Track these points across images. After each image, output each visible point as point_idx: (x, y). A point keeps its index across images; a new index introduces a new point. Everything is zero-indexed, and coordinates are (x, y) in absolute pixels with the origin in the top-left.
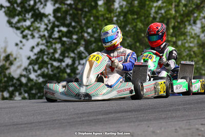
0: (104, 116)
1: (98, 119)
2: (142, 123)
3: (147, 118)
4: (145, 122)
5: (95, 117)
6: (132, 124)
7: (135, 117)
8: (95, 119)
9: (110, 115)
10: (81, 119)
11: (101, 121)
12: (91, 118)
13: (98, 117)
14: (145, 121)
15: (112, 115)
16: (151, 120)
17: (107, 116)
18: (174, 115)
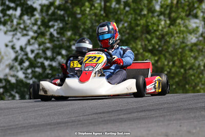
0: (125, 117)
1: (122, 119)
2: (171, 122)
3: (174, 117)
4: (175, 122)
5: (117, 117)
6: (161, 123)
7: (161, 116)
8: (118, 119)
9: (132, 114)
10: (103, 119)
11: (125, 121)
12: (112, 118)
13: (122, 117)
14: (174, 120)
15: (135, 115)
16: (180, 119)
17: (129, 116)
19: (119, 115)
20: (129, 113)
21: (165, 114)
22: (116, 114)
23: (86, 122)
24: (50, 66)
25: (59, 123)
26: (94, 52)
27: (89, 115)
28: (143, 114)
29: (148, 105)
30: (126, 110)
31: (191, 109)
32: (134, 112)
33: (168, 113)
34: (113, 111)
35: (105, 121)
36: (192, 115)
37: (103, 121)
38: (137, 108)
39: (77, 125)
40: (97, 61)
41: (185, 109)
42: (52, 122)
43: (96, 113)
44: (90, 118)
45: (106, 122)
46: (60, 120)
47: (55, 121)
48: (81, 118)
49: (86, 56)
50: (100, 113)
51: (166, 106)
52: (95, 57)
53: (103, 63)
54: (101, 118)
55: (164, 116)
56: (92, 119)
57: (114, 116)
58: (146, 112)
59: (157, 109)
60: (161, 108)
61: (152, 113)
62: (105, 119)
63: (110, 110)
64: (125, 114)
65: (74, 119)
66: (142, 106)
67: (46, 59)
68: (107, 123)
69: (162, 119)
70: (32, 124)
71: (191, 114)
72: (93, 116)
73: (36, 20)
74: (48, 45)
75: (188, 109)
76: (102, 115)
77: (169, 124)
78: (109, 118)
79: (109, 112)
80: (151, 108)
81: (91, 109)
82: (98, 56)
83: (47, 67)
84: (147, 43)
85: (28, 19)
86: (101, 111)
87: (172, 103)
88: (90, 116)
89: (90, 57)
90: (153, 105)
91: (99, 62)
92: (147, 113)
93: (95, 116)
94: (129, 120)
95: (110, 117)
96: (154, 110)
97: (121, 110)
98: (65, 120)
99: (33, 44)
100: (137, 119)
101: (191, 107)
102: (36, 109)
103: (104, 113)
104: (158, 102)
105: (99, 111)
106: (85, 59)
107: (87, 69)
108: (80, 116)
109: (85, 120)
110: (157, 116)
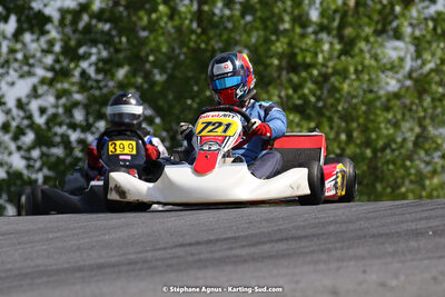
0: (244, 252)
1: (237, 256)
2: (345, 264)
3: (351, 252)
4: (352, 263)
5: (228, 253)
6: (322, 266)
7: (323, 251)
8: (228, 257)
10: (197, 257)
11: (245, 261)
12: (217, 255)
13: (238, 252)
14: (351, 259)
15: (266, 247)
16: (363, 258)
17: (253, 250)
18: (413, 244)
19: (231, 249)
20: (253, 245)
21: (330, 246)
22: (226, 246)
23: (159, 263)
24: (82, 142)
25: (100, 267)
26: (217, 113)
27: (165, 249)
28: (282, 246)
29: (294, 227)
30: (246, 237)
31: (388, 234)
32: (264, 243)
33: (338, 245)
34: (217, 240)
35: (200, 260)
36: (390, 249)
37: (196, 261)
38: (269, 233)
39: (141, 269)
40: (225, 131)
41: (373, 236)
42: (87, 263)
43: (182, 245)
44: (168, 256)
45: (202, 264)
46: (102, 261)
47: (92, 262)
48: (149, 255)
49: (200, 121)
50: (190, 245)
51: (332, 228)
52: (220, 124)
53: (236, 136)
54: (192, 255)
55: (329, 250)
56: (171, 258)
57: (220, 251)
58: (290, 242)
59: (314, 236)
60: (323, 234)
61: (303, 244)
62: (202, 256)
63: (212, 238)
64: (244, 246)
65: (133, 257)
66: (280, 230)
67: (73, 126)
68: (206, 267)
69: (323, 257)
70: (42, 268)
71: (387, 245)
72: (174, 251)
73: (51, 43)
74: (78, 97)
75: (382, 235)
76: (194, 250)
77: (339, 269)
78: (209, 256)
79: (209, 242)
80: (300, 233)
81: (171, 235)
82: (225, 121)
83: (74, 145)
84: (291, 92)
85: (33, 41)
86: (193, 241)
87: (345, 223)
88: (169, 251)
89: (209, 124)
90: (304, 227)
91: (228, 133)
92: (293, 244)
93: (180, 252)
94: (254, 259)
95: (212, 252)
96: (306, 237)
97: (235, 238)
98: (113, 260)
99: (45, 94)
100: (271, 257)
101: (388, 231)
102: (51, 236)
103: (198, 243)
104: (317, 221)
105: (188, 239)
106: (199, 126)
107: (206, 148)
108: (147, 251)
109: (157, 260)
110: (313, 252)
